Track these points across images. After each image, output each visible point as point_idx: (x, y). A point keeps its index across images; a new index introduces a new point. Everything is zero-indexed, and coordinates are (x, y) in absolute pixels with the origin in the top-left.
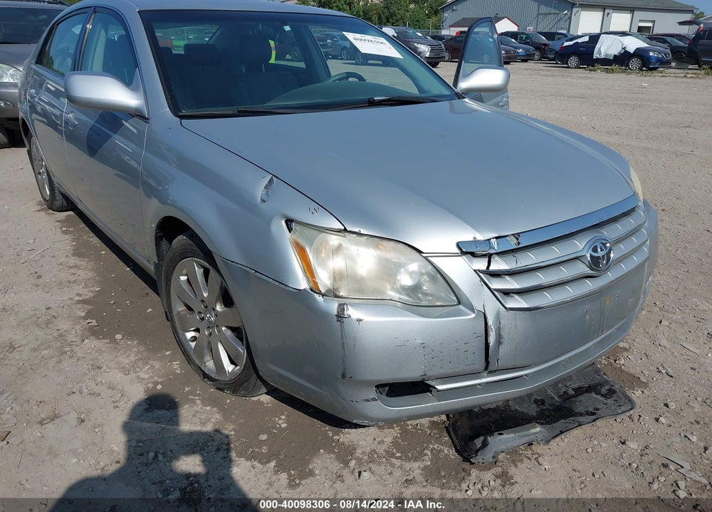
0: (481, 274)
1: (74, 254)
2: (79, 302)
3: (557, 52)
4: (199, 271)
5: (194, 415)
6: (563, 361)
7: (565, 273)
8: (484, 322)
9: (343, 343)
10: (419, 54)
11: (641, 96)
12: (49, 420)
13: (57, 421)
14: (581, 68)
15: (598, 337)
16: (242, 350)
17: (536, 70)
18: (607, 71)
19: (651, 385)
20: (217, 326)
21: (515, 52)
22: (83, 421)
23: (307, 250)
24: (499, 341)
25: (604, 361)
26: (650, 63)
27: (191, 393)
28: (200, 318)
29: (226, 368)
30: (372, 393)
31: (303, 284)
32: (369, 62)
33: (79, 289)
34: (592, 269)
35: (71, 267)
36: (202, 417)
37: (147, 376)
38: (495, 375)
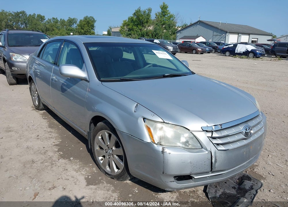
0: (209, 138)
1: (49, 127)
2: (54, 145)
3: (221, 50)
4: (107, 135)
5: (104, 188)
6: (236, 169)
7: (237, 138)
8: (211, 155)
9: (164, 161)
10: (169, 50)
11: (254, 68)
12: (52, 189)
13: (55, 189)
14: (231, 56)
15: (248, 160)
16: (122, 164)
17: (213, 56)
18: (241, 58)
19: (267, 179)
20: (112, 155)
21: (205, 49)
22: (65, 189)
23: (151, 128)
24: (216, 161)
25: (249, 170)
26: (257, 55)
27: (102, 179)
28: (106, 152)
29: (115, 170)
30: (173, 179)
31: (149, 140)
32: (149, 53)
33: (53, 140)
34: (245, 136)
35: (49, 132)
36: (107, 188)
37: (85, 173)
38: (214, 173)
